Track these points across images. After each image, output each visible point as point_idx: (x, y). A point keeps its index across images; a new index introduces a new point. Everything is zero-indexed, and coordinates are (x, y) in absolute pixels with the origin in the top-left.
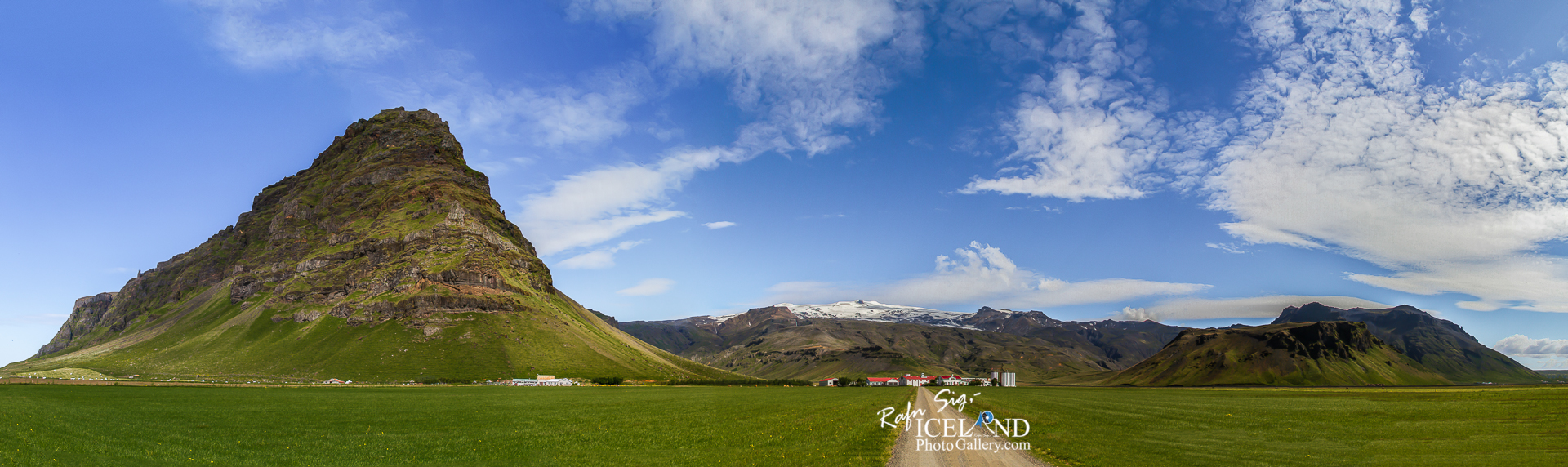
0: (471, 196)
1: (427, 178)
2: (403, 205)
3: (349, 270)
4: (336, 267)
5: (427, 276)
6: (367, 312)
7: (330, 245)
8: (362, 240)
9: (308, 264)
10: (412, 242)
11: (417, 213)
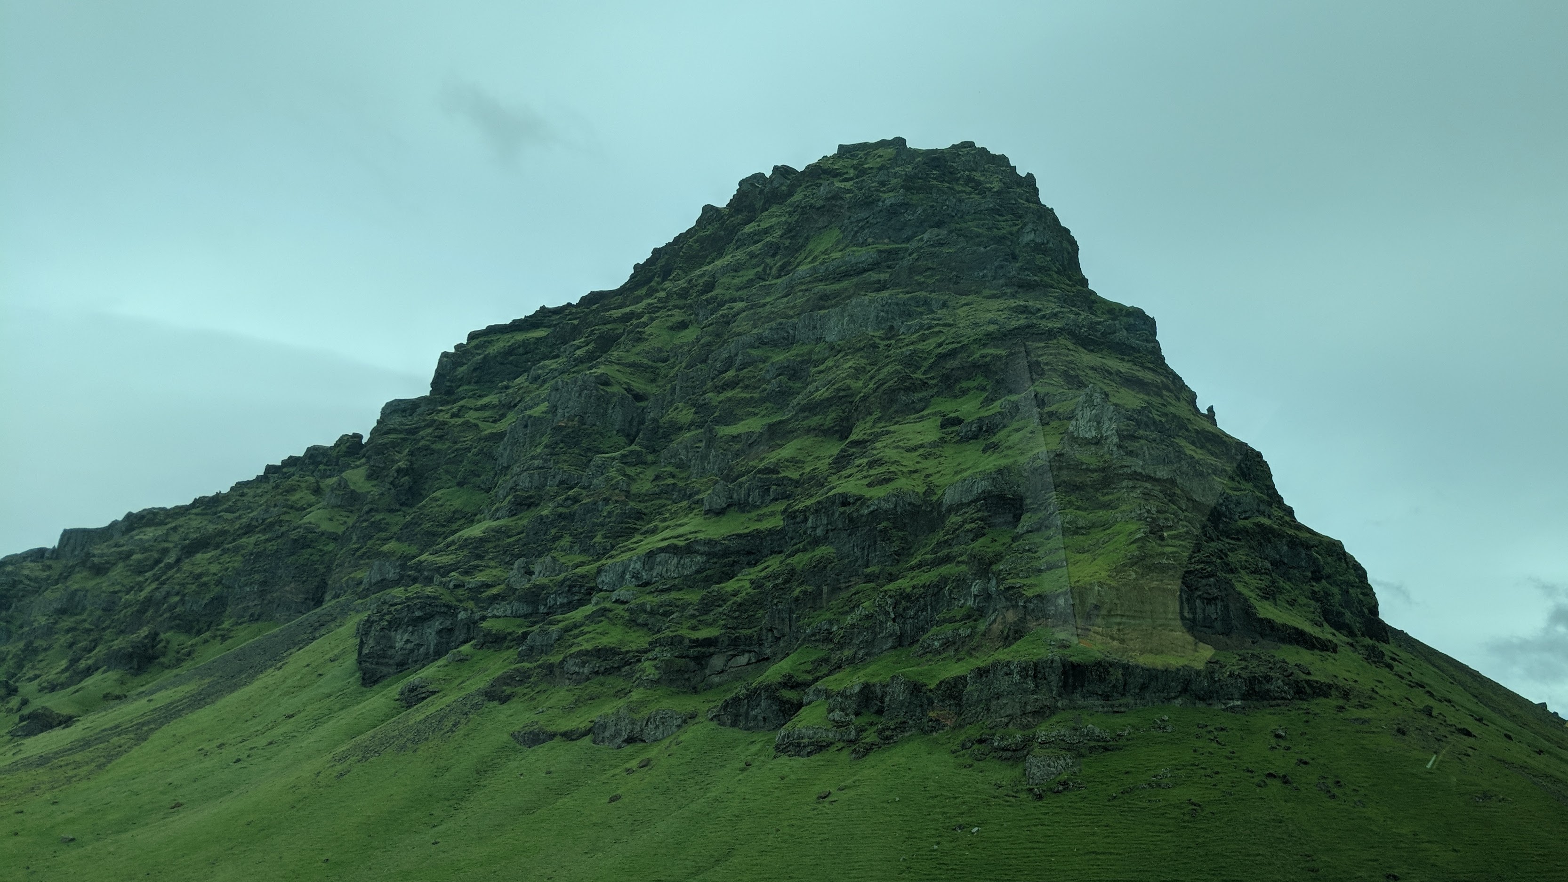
0: (1119, 373)
1: (992, 328)
2: (926, 403)
3: (775, 586)
4: (730, 576)
5: (1021, 604)
6: (837, 715)
7: (707, 512)
8: (813, 500)
9: (638, 566)
10: (969, 504)
11: (972, 423)
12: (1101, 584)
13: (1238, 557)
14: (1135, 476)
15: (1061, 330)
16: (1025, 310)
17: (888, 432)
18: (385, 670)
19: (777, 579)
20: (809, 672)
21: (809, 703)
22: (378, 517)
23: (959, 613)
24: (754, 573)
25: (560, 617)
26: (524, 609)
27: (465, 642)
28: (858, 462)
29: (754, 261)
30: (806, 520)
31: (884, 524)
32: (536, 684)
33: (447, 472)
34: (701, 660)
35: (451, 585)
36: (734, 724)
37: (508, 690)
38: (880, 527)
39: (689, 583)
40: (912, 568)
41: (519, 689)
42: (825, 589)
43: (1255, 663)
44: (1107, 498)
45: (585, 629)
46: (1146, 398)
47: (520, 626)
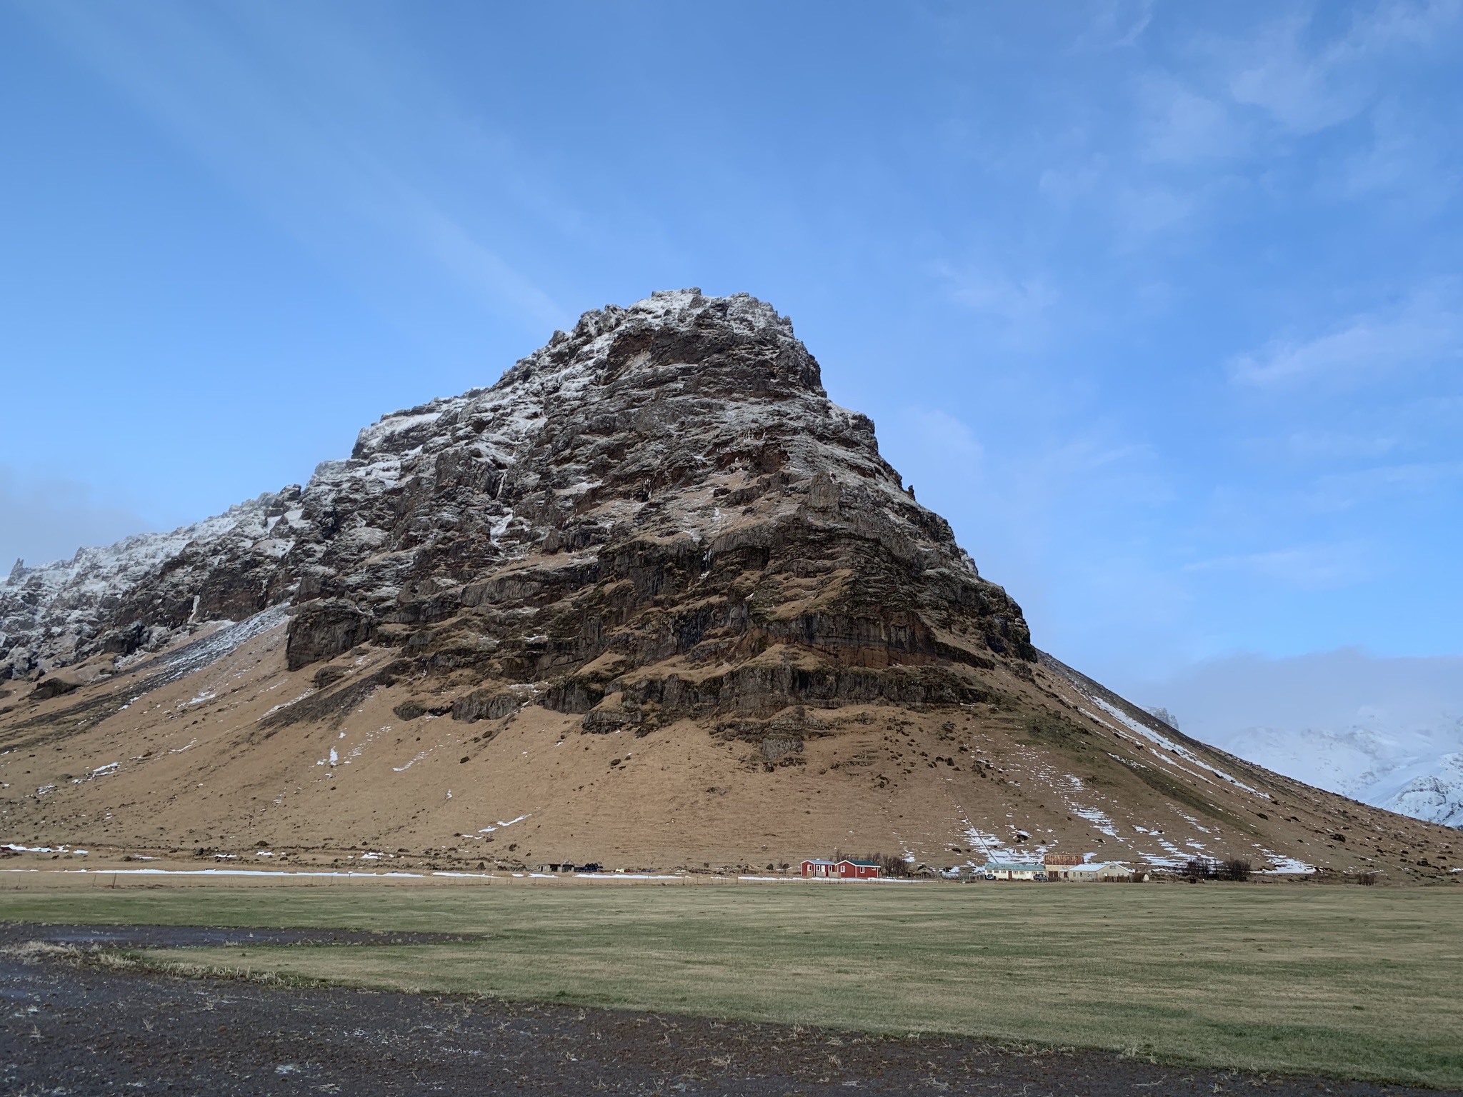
0: (844, 460)
1: (754, 425)
2: (705, 477)
3: (590, 607)
4: (559, 598)
5: (765, 625)
6: (628, 703)
7: (544, 551)
8: (620, 545)
9: (493, 589)
10: (730, 552)
11: (737, 493)
12: (822, 614)
13: (925, 597)
14: (850, 536)
15: (803, 429)
16: (779, 413)
17: (676, 498)
18: (305, 658)
19: (591, 601)
20: (610, 671)
21: (610, 693)
22: (309, 546)
23: (720, 631)
24: (575, 596)
25: (434, 625)
26: (411, 617)
27: (366, 640)
28: (653, 518)
29: (589, 372)
30: (614, 558)
31: (670, 564)
32: (413, 673)
33: (360, 515)
34: (533, 659)
35: (357, 599)
36: (554, 708)
37: (394, 677)
38: (666, 566)
39: (528, 602)
40: (688, 597)
41: (402, 677)
42: (625, 609)
43: (932, 675)
44: (830, 551)
45: (453, 634)
46: (863, 478)
47: (405, 630)
